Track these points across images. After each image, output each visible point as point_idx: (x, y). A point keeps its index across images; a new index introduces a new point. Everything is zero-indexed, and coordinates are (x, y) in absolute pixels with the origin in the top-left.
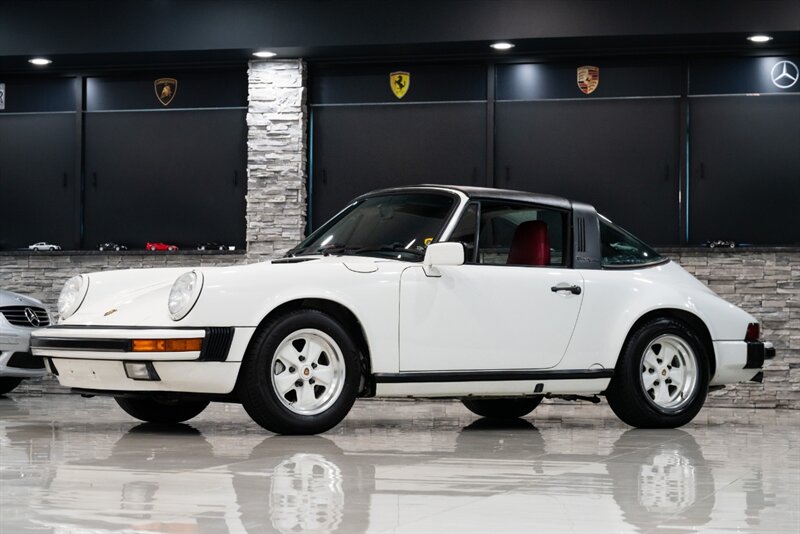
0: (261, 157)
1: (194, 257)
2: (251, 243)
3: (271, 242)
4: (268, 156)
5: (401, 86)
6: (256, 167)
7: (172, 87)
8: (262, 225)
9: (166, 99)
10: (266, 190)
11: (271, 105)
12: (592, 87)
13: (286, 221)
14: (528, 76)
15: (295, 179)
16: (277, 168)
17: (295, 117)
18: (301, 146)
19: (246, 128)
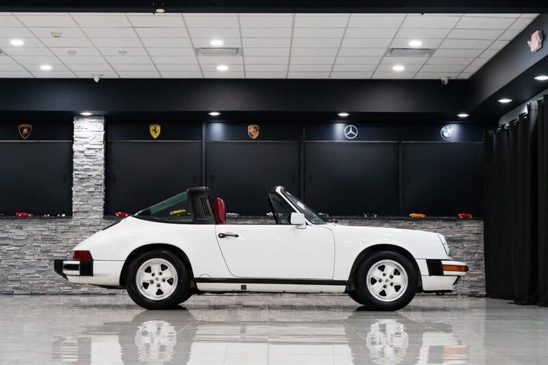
0: (81, 168)
1: (43, 220)
2: (75, 212)
3: (86, 212)
4: (85, 167)
5: (156, 132)
6: (78, 172)
7: (29, 129)
8: (81, 203)
9: (25, 135)
10: (84, 185)
11: (87, 140)
12: (256, 135)
13: (95, 201)
14: (217, 130)
15: (100, 179)
16: (90, 173)
17: (100, 147)
18: (103, 162)
19: (72, 152)
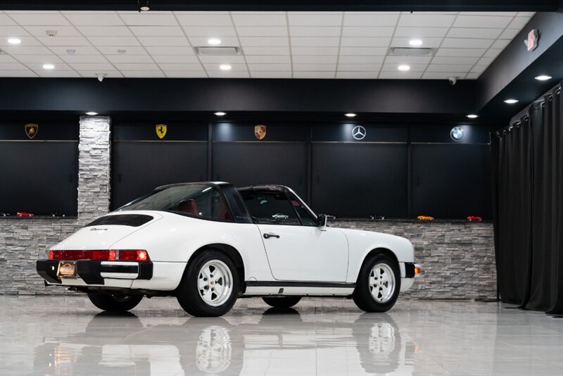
0: (87, 168)
1: (48, 220)
2: (80, 213)
3: (92, 213)
4: (91, 167)
5: (162, 132)
6: (84, 172)
7: (35, 129)
8: (86, 203)
9: (32, 135)
10: (89, 185)
11: (92, 140)
12: (262, 136)
13: (100, 201)
14: (225, 130)
15: (105, 179)
16: (95, 174)
17: (106, 147)
18: (109, 162)
19: (78, 152)
